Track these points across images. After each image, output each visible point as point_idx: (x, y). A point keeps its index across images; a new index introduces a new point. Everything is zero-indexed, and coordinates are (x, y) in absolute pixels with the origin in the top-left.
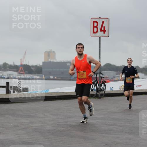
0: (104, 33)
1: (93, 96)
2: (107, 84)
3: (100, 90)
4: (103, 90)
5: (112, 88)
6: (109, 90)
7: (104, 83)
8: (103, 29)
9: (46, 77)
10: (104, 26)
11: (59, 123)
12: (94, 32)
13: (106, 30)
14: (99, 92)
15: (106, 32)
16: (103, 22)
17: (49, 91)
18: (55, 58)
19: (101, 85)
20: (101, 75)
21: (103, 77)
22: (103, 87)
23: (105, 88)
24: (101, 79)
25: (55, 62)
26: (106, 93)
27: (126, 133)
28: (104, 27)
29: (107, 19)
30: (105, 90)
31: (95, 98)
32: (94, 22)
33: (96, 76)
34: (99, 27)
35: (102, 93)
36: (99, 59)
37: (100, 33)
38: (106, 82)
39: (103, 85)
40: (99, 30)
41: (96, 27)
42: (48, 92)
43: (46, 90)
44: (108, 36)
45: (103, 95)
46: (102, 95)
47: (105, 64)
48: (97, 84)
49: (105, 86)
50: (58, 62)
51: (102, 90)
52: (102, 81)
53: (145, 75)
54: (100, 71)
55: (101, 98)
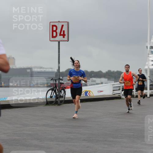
0: (64, 37)
1: (52, 103)
2: (67, 90)
3: (59, 97)
4: (63, 96)
7: (64, 89)
8: (62, 33)
9: (5, 84)
11: (15, 132)
12: (53, 37)
13: (65, 34)
15: (66, 37)
16: (63, 26)
17: (7, 98)
18: (15, 65)
19: (61, 91)
20: (61, 81)
21: (63, 83)
22: (62, 93)
23: (65, 94)
24: (61, 85)
25: (15, 68)
26: (66, 99)
27: (84, 140)
28: (64, 31)
29: (67, 23)
31: (55, 105)
32: (53, 26)
33: (55, 82)
34: (58, 31)
35: (61, 99)
36: (58, 64)
37: (59, 38)
38: (65, 88)
39: (62, 91)
40: (58, 34)
41: (56, 31)
42: (6, 100)
43: (4, 98)
44: (68, 41)
45: (63, 102)
46: (61, 102)
48: (57, 91)
49: (65, 92)
50: (18, 68)
51: (61, 97)
52: (62, 88)
53: (108, 80)
54: (60, 77)
55: (61, 105)
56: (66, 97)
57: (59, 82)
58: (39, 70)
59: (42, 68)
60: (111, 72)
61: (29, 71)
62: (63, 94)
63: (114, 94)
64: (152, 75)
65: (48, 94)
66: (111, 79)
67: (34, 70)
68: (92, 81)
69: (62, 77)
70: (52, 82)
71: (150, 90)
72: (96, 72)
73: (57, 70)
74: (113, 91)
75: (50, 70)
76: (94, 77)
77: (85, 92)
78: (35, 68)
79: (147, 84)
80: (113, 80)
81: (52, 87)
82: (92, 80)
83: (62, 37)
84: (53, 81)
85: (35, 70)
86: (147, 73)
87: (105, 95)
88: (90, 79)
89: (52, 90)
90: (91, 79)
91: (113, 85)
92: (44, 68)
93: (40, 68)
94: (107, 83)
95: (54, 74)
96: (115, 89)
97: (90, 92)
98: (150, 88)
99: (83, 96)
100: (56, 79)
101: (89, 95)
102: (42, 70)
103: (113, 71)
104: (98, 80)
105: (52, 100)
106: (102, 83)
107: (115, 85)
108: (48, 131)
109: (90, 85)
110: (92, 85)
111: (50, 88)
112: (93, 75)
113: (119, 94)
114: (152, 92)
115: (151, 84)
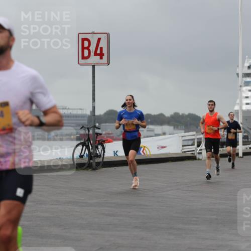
0: (101, 58)
1: (83, 167)
2: (107, 145)
3: (95, 156)
4: (100, 155)
5: (117, 151)
6: (112, 154)
7: (102, 143)
8: (98, 52)
12: (83, 58)
13: (103, 52)
14: (93, 158)
15: (105, 57)
16: (99, 40)
19: (97, 147)
20: (97, 131)
21: (101, 134)
22: (100, 150)
23: (104, 152)
24: (97, 137)
26: (105, 160)
27: (136, 227)
28: (101, 49)
29: (106, 34)
30: (104, 155)
31: (88, 170)
32: (83, 40)
33: (87, 132)
34: (92, 48)
35: (97, 160)
36: (93, 103)
37: (94, 59)
38: (104, 142)
39: (99, 147)
40: (92, 54)
41: (88, 48)
44: (108, 64)
45: (101, 164)
46: (98, 164)
47: (107, 111)
48: (90, 146)
49: (104, 148)
51: (98, 156)
52: (99, 141)
53: (174, 128)
54: (95, 124)
55: (97, 169)
56: (105, 156)
57: (94, 131)
59: (66, 109)
60: (180, 115)
62: (100, 152)
63: (185, 152)
64: (246, 120)
65: (76, 151)
66: (179, 127)
68: (148, 131)
69: (99, 124)
70: (82, 132)
71: (243, 145)
72: (154, 115)
73: (91, 112)
74: (183, 146)
75: (80, 112)
76: (152, 123)
80: (182, 129)
81: (82, 140)
82: (148, 128)
83: (98, 57)
84: (85, 130)
86: (238, 116)
87: (170, 154)
89: (83, 144)
91: (182, 137)
92: (69, 109)
93: (63, 109)
94: (173, 134)
95: (86, 119)
96: (186, 144)
97: (146, 148)
98: (243, 142)
100: (88, 127)
101: (142, 154)
102: (66, 112)
103: (183, 115)
104: (158, 129)
105: (82, 162)
106: (164, 134)
107: (185, 136)
108: (77, 212)
109: (144, 137)
110: (148, 137)
111: (79, 142)
112: (149, 120)
113: (192, 152)
114: (247, 148)
115: (245, 136)
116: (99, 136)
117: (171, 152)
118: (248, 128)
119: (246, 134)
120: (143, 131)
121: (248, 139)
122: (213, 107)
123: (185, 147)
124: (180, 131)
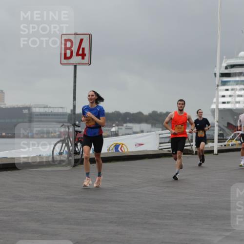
0: (83, 58)
4: (79, 152)
7: (81, 140)
8: (80, 52)
10: (82, 46)
12: (66, 58)
13: (85, 53)
15: (87, 58)
16: (82, 40)
18: (4, 102)
20: (77, 129)
21: (80, 132)
24: (77, 135)
25: (4, 107)
28: (83, 49)
29: (88, 35)
32: (66, 41)
34: (75, 48)
35: (77, 157)
36: (74, 101)
37: (76, 59)
40: (74, 54)
41: (70, 49)
44: (90, 64)
45: (79, 162)
50: (9, 107)
52: (78, 139)
53: (152, 126)
54: (75, 122)
55: (76, 166)
57: (74, 129)
58: (42, 110)
59: (47, 107)
60: (158, 114)
61: (26, 111)
62: (79, 149)
63: (162, 149)
64: (222, 118)
66: (157, 125)
67: (34, 111)
68: (126, 129)
69: (79, 122)
71: (219, 142)
72: (133, 114)
73: (71, 111)
74: (160, 143)
76: (131, 121)
77: (115, 146)
78: (35, 107)
79: (214, 133)
80: (160, 127)
82: (127, 126)
83: (80, 57)
85: (36, 110)
86: (214, 115)
87: (147, 151)
88: (122, 125)
90: (125, 125)
91: (160, 134)
92: (50, 107)
93: (44, 107)
94: (150, 132)
95: (67, 117)
96: (163, 142)
97: (124, 146)
98: (218, 139)
99: (112, 152)
102: (47, 110)
103: (161, 113)
104: (136, 127)
106: (142, 132)
107: (162, 134)
109: (123, 135)
110: (126, 134)
112: (128, 119)
113: (168, 150)
114: (222, 146)
115: (221, 134)
116: (79, 134)
117: (148, 150)
118: (224, 126)
119: (221, 132)
120: (121, 129)
121: (223, 136)
122: (183, 106)
123: (162, 145)
124: (157, 129)
